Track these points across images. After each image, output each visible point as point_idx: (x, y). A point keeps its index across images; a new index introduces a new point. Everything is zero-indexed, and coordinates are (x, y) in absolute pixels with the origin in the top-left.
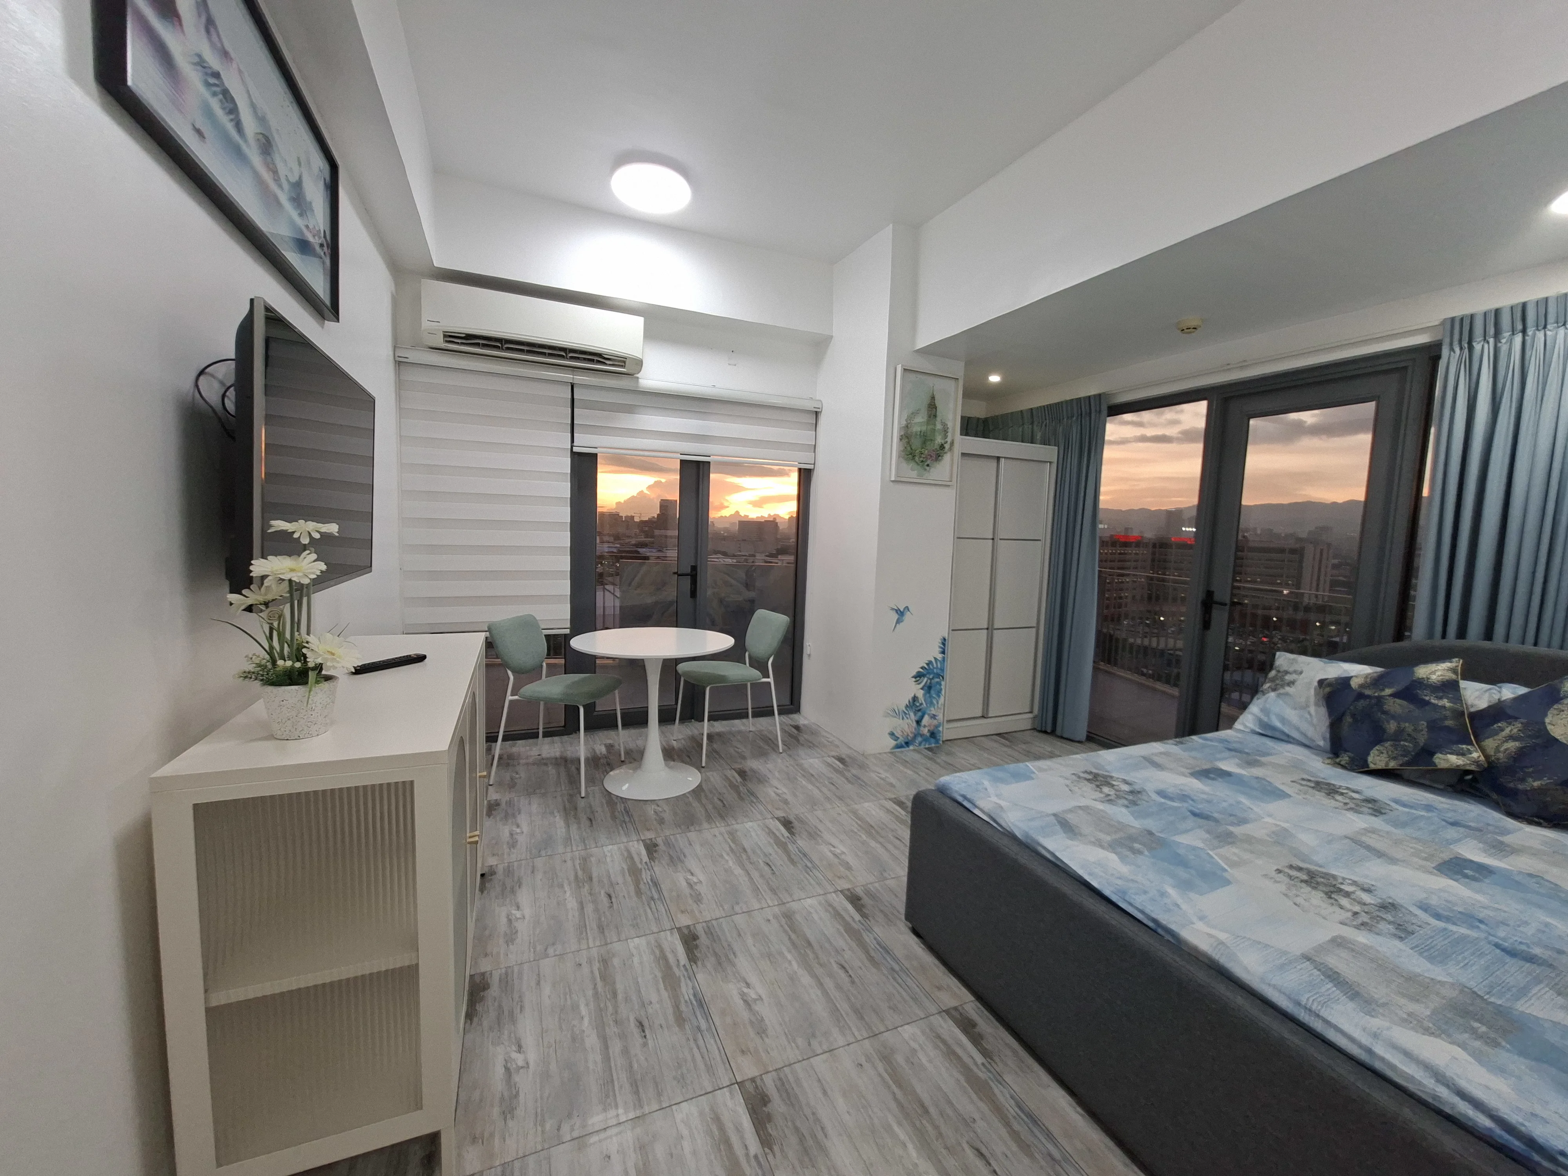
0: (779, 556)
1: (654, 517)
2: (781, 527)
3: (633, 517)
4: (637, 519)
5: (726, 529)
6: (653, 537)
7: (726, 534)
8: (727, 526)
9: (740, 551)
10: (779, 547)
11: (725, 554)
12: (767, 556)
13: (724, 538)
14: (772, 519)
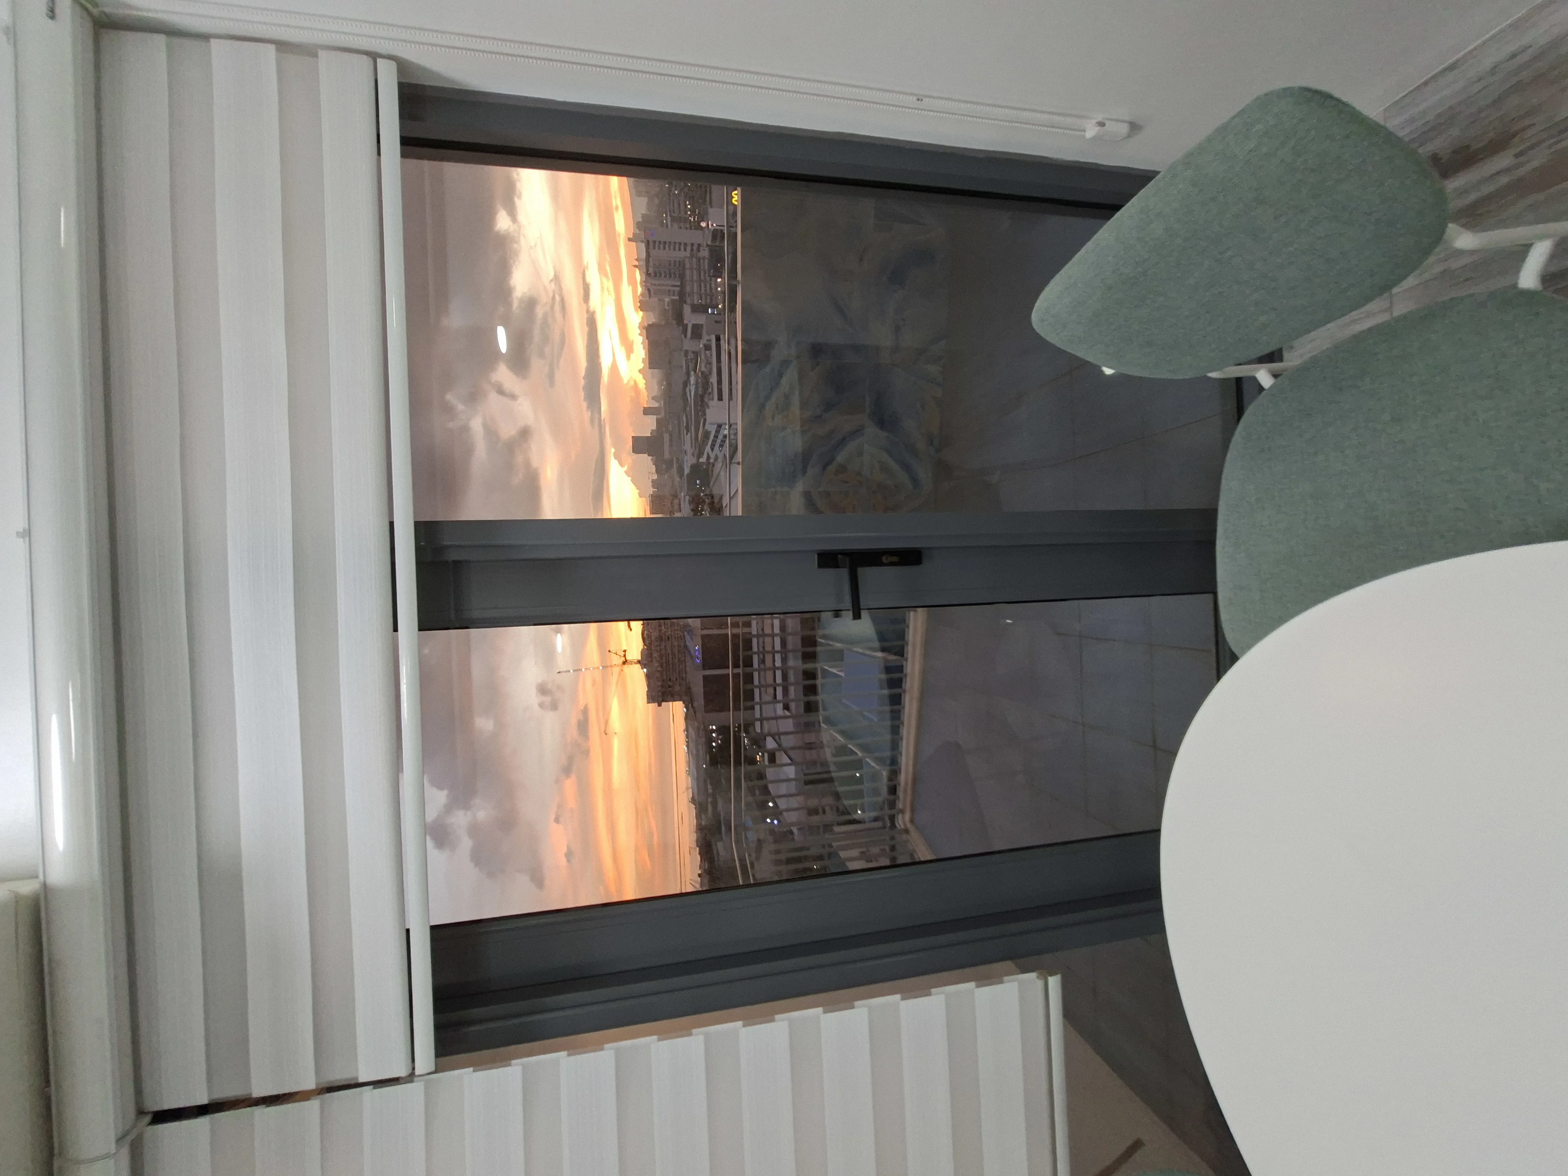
0: (685, 322)
1: (652, 460)
2: (653, 320)
3: (653, 481)
4: (655, 477)
5: (660, 384)
6: (672, 460)
7: (665, 383)
8: (655, 381)
9: (682, 367)
10: (674, 322)
11: (686, 384)
12: (686, 336)
13: (669, 384)
14: (645, 331)
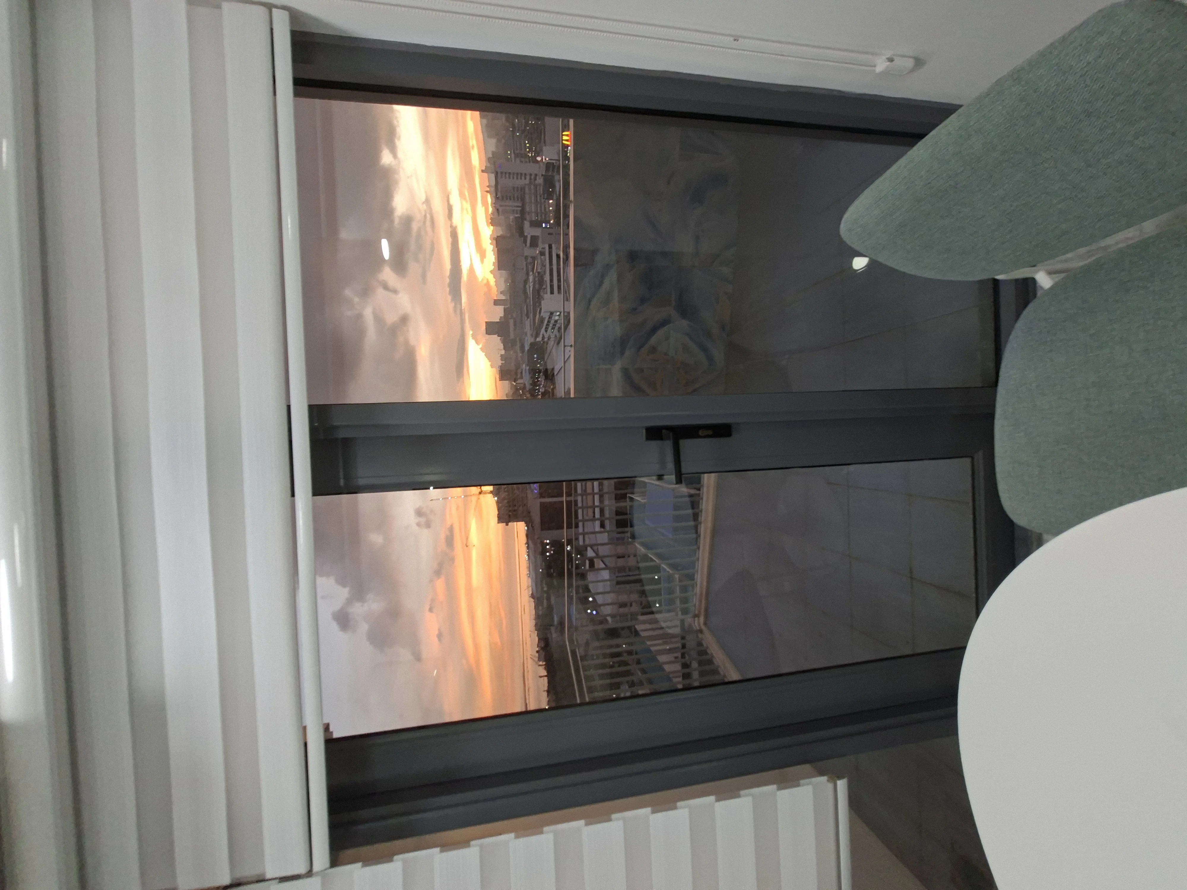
0: (526, 234)
1: (500, 339)
2: (500, 233)
3: (501, 356)
4: (503, 352)
5: (506, 281)
6: (516, 340)
7: (510, 281)
8: (503, 280)
9: (523, 269)
10: (518, 234)
11: (526, 281)
12: (526, 245)
13: (513, 282)
14: (495, 242)
